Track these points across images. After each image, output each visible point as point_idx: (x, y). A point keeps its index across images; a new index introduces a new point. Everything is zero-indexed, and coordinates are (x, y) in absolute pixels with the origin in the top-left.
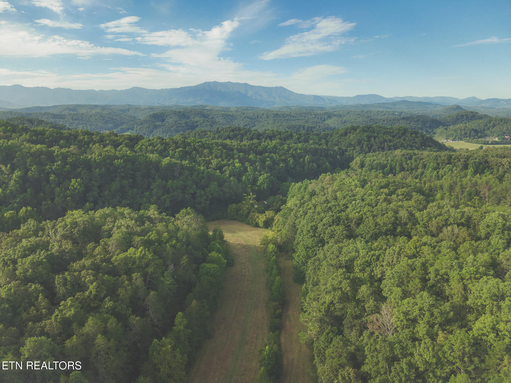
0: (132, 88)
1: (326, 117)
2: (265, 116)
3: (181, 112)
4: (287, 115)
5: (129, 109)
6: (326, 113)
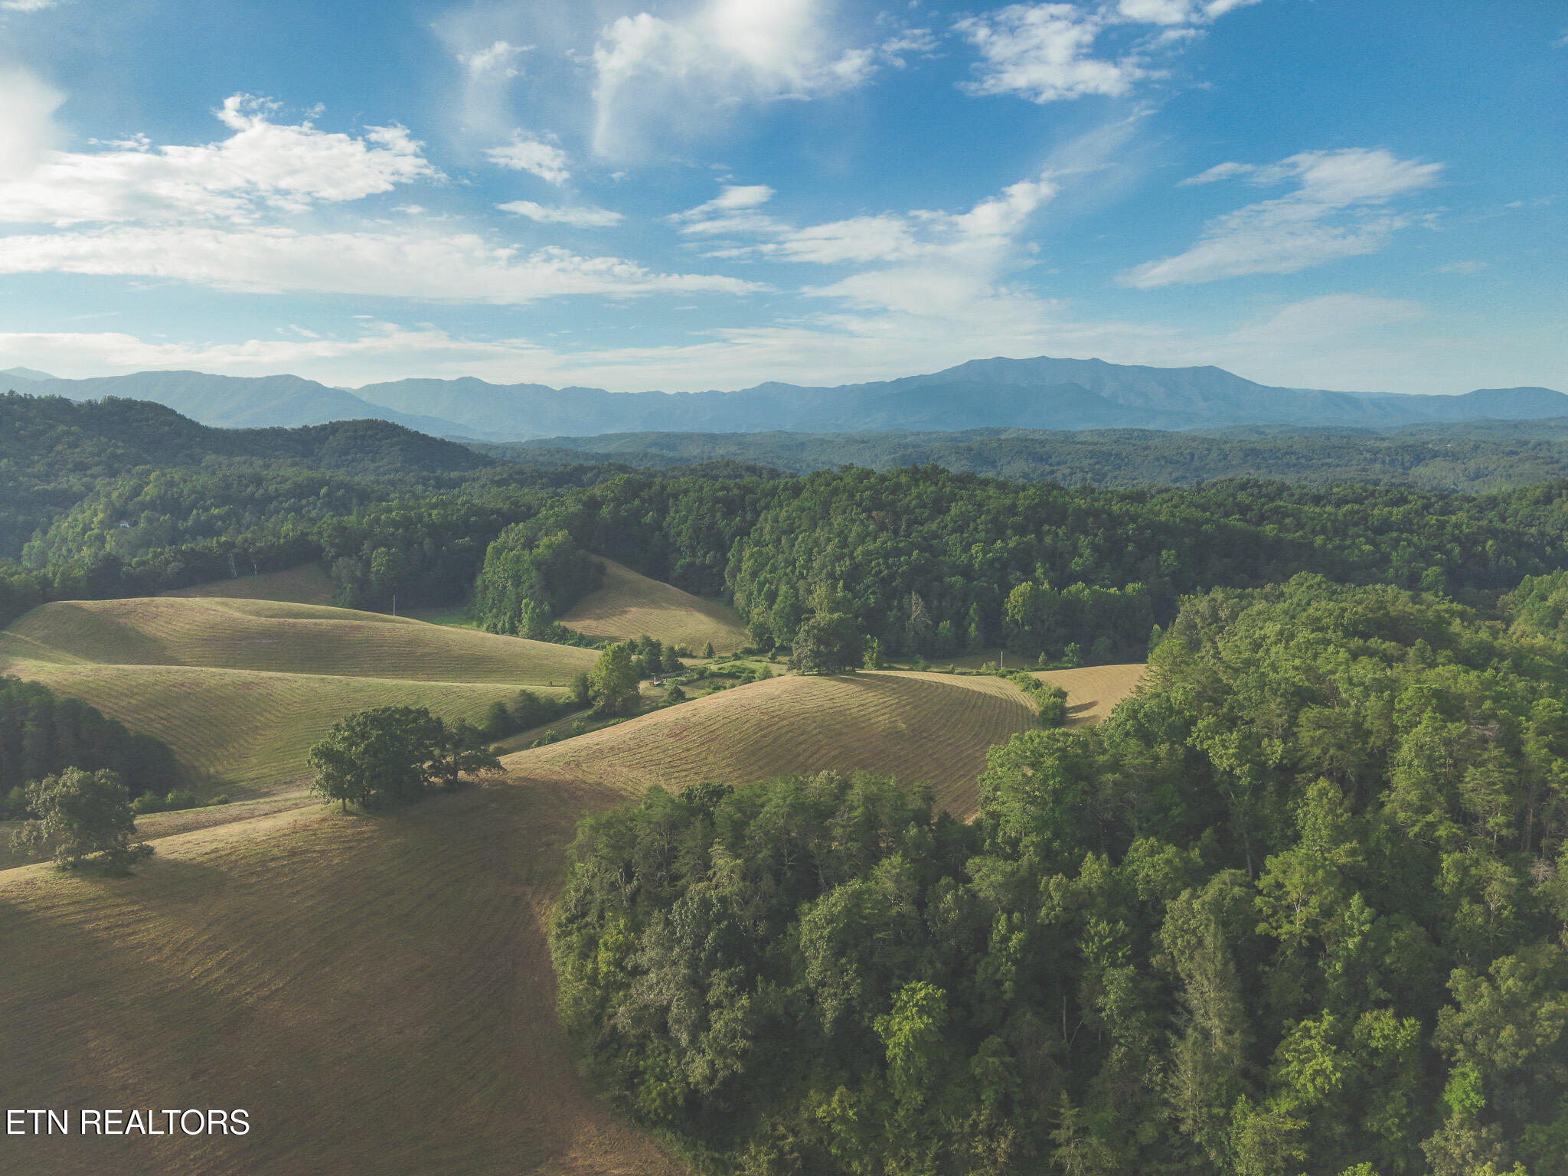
0: (764, 386)
1: (1407, 458)
2: (1214, 455)
3: (971, 450)
4: (1286, 453)
5: (803, 444)
6: (1406, 448)
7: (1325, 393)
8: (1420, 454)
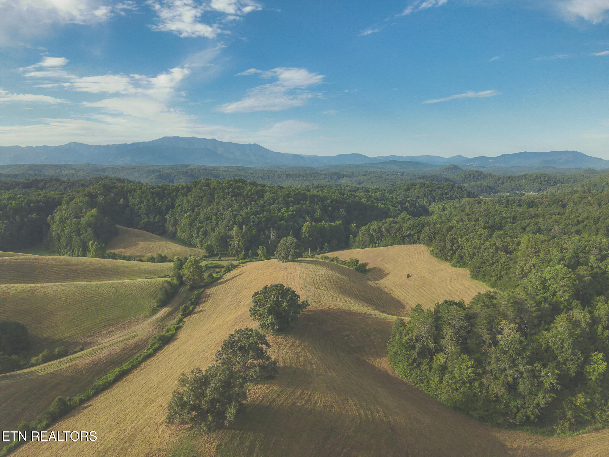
0: (69, 144)
6: (335, 173)
7: (293, 155)
8: (339, 176)
